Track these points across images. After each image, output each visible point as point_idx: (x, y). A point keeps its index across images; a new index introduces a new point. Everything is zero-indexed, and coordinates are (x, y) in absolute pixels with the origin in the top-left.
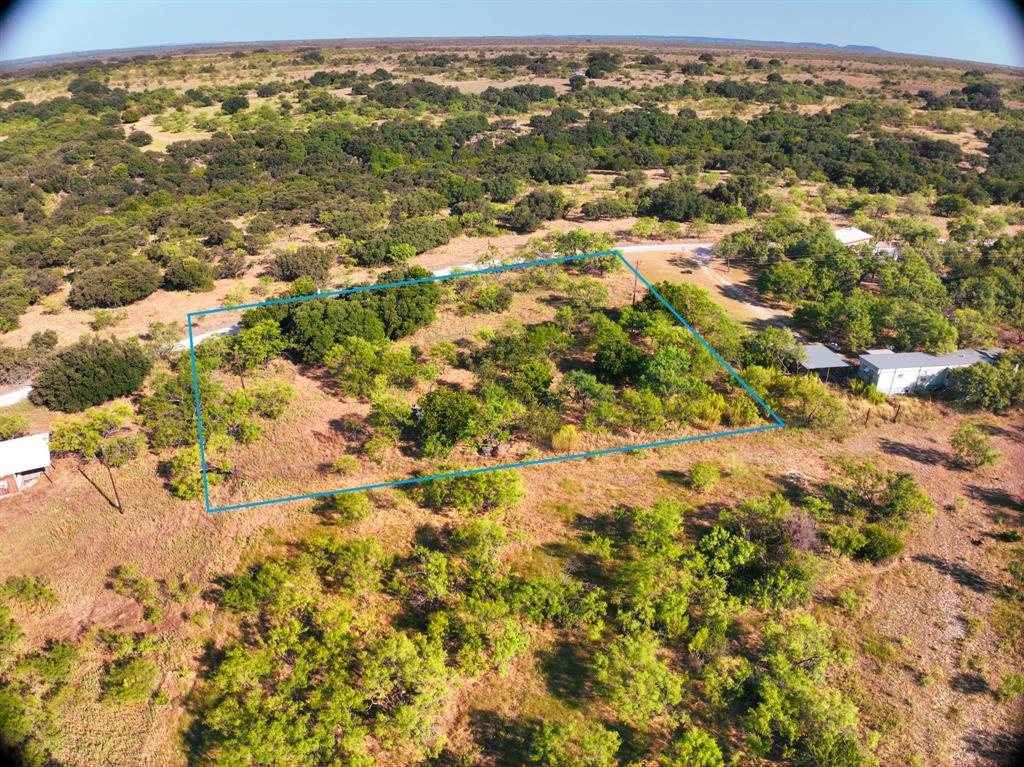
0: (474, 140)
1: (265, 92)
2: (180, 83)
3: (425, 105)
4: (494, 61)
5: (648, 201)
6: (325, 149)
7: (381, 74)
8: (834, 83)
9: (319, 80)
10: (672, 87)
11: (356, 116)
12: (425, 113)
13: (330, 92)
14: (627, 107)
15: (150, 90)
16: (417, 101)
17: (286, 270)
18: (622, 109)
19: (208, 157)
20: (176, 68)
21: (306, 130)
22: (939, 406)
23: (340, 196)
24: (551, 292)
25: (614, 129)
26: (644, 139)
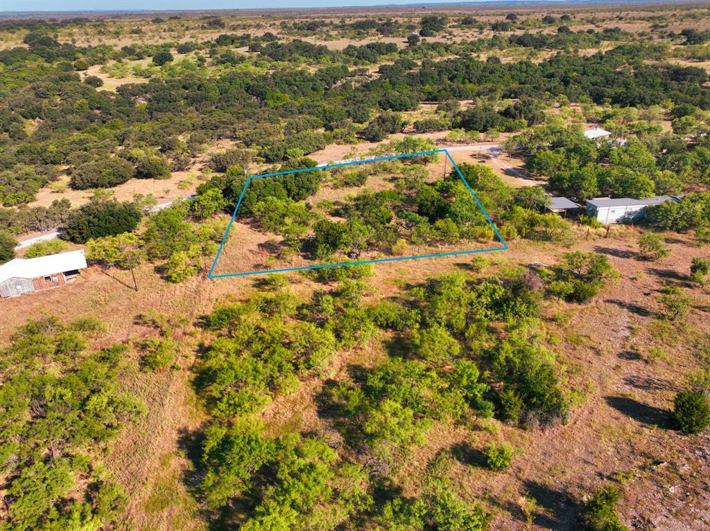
0: (339, 83)
1: (183, 49)
2: (115, 41)
3: (303, 59)
4: (352, 26)
5: (459, 119)
6: (234, 90)
7: (269, 36)
8: (611, 30)
9: (222, 40)
10: (483, 41)
11: (253, 67)
12: (304, 65)
13: (233, 50)
14: (450, 57)
15: (93, 45)
16: (297, 56)
17: (219, 165)
18: (445, 58)
19: (148, 96)
20: (111, 29)
21: (219, 78)
22: (638, 228)
23: (248, 121)
24: (392, 175)
25: (440, 73)
26: (461, 79)
